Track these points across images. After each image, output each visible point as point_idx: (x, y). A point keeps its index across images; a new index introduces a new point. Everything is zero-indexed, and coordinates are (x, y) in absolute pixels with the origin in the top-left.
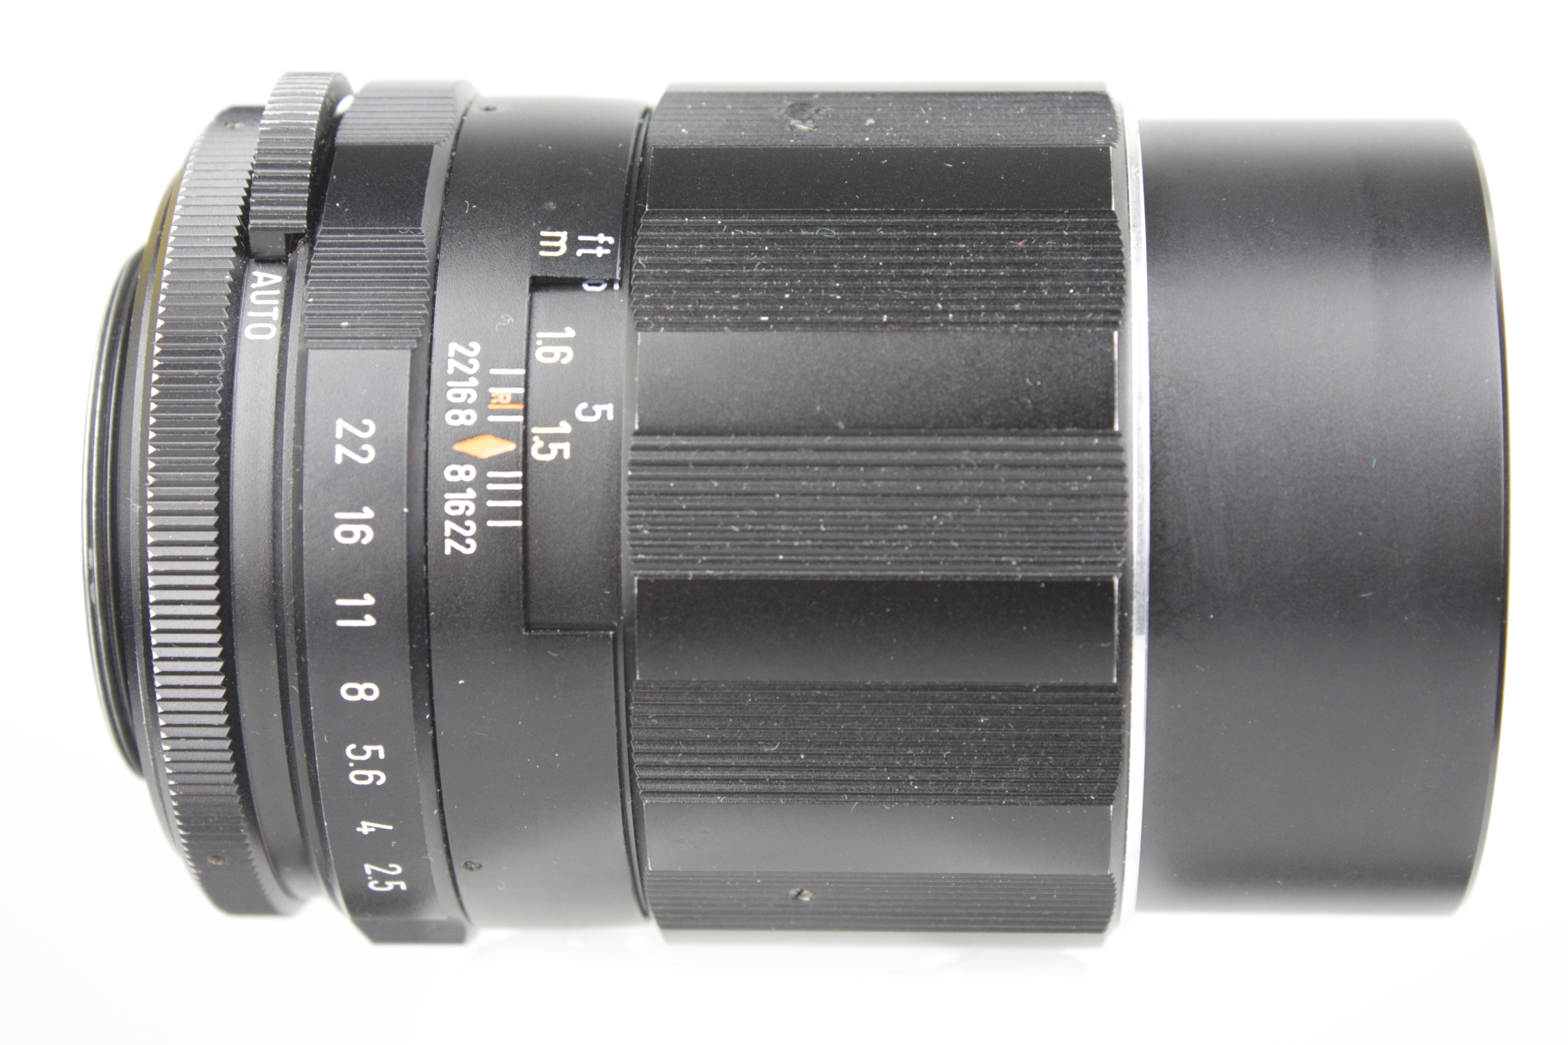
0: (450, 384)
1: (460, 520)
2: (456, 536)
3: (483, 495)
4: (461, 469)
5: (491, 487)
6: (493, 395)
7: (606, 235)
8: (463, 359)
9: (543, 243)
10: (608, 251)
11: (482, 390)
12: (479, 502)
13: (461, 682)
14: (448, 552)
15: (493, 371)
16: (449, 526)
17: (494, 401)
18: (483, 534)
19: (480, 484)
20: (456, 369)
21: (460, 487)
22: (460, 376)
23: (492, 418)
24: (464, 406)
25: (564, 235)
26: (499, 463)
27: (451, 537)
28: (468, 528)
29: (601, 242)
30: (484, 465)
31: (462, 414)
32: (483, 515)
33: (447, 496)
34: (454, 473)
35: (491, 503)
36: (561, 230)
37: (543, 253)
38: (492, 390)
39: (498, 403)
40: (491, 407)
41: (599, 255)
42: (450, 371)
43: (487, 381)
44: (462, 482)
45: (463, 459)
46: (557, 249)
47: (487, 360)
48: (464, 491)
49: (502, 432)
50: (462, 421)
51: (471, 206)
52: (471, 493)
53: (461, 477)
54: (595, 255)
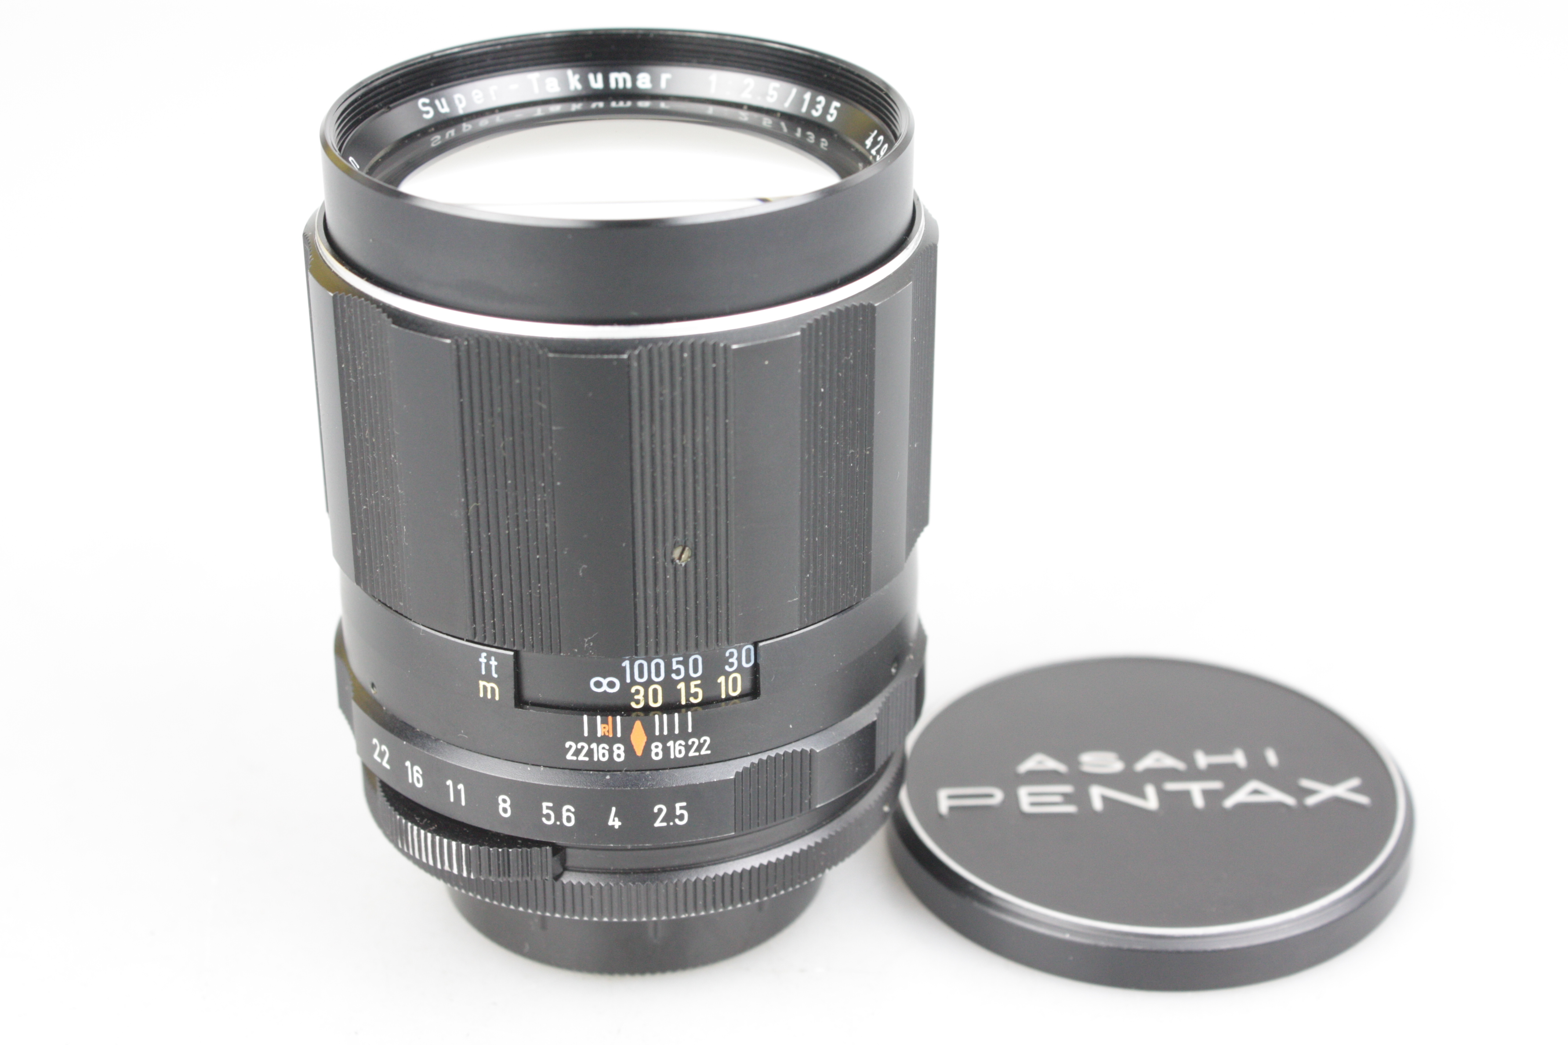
0: (596, 759)
1: (688, 748)
2: (699, 749)
3: (672, 736)
4: (654, 750)
5: (665, 733)
6: (603, 735)
7: (480, 657)
8: (577, 752)
9: (489, 696)
10: (493, 658)
11: (599, 741)
12: (675, 738)
13: (791, 726)
14: (709, 752)
15: (586, 734)
16: (692, 754)
17: (607, 734)
18: (697, 734)
19: (663, 739)
20: (585, 755)
21: (666, 750)
22: (590, 753)
23: (619, 735)
24: (611, 752)
25: (482, 683)
26: (649, 729)
27: (700, 752)
28: (693, 743)
29: (485, 661)
30: (651, 738)
31: (616, 752)
32: (684, 735)
33: (672, 757)
34: (657, 754)
35: (677, 731)
36: (478, 685)
37: (497, 698)
38: (599, 735)
39: (608, 731)
40: (611, 736)
41: (496, 663)
42: (587, 759)
43: (593, 738)
44: (663, 750)
45: (647, 749)
46: (493, 689)
47: (578, 738)
48: (669, 748)
49: (627, 729)
50: (622, 752)
51: (461, 733)
52: (670, 744)
53: (659, 750)
54: (496, 666)
